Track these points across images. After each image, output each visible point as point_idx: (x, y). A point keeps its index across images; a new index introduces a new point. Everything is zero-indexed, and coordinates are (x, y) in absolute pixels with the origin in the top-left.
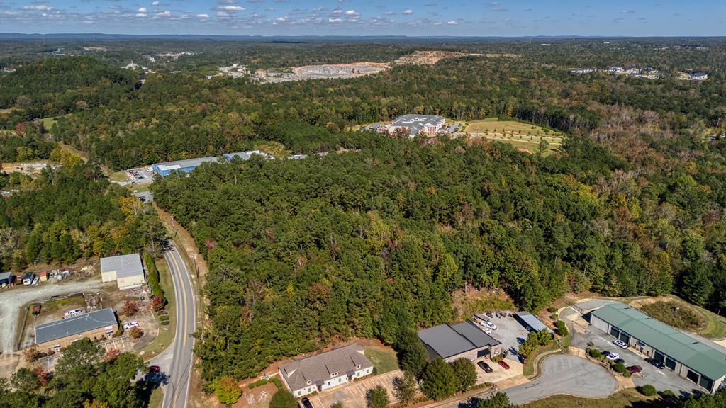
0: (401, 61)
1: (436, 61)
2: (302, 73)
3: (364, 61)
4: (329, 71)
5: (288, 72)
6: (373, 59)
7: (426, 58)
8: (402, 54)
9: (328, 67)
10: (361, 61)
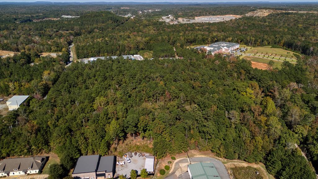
0: (248, 15)
1: (267, 15)
2: (198, 19)
3: (230, 14)
4: (212, 19)
5: (193, 19)
6: (235, 13)
7: (262, 13)
8: (250, 11)
9: (212, 17)
10: (229, 14)
